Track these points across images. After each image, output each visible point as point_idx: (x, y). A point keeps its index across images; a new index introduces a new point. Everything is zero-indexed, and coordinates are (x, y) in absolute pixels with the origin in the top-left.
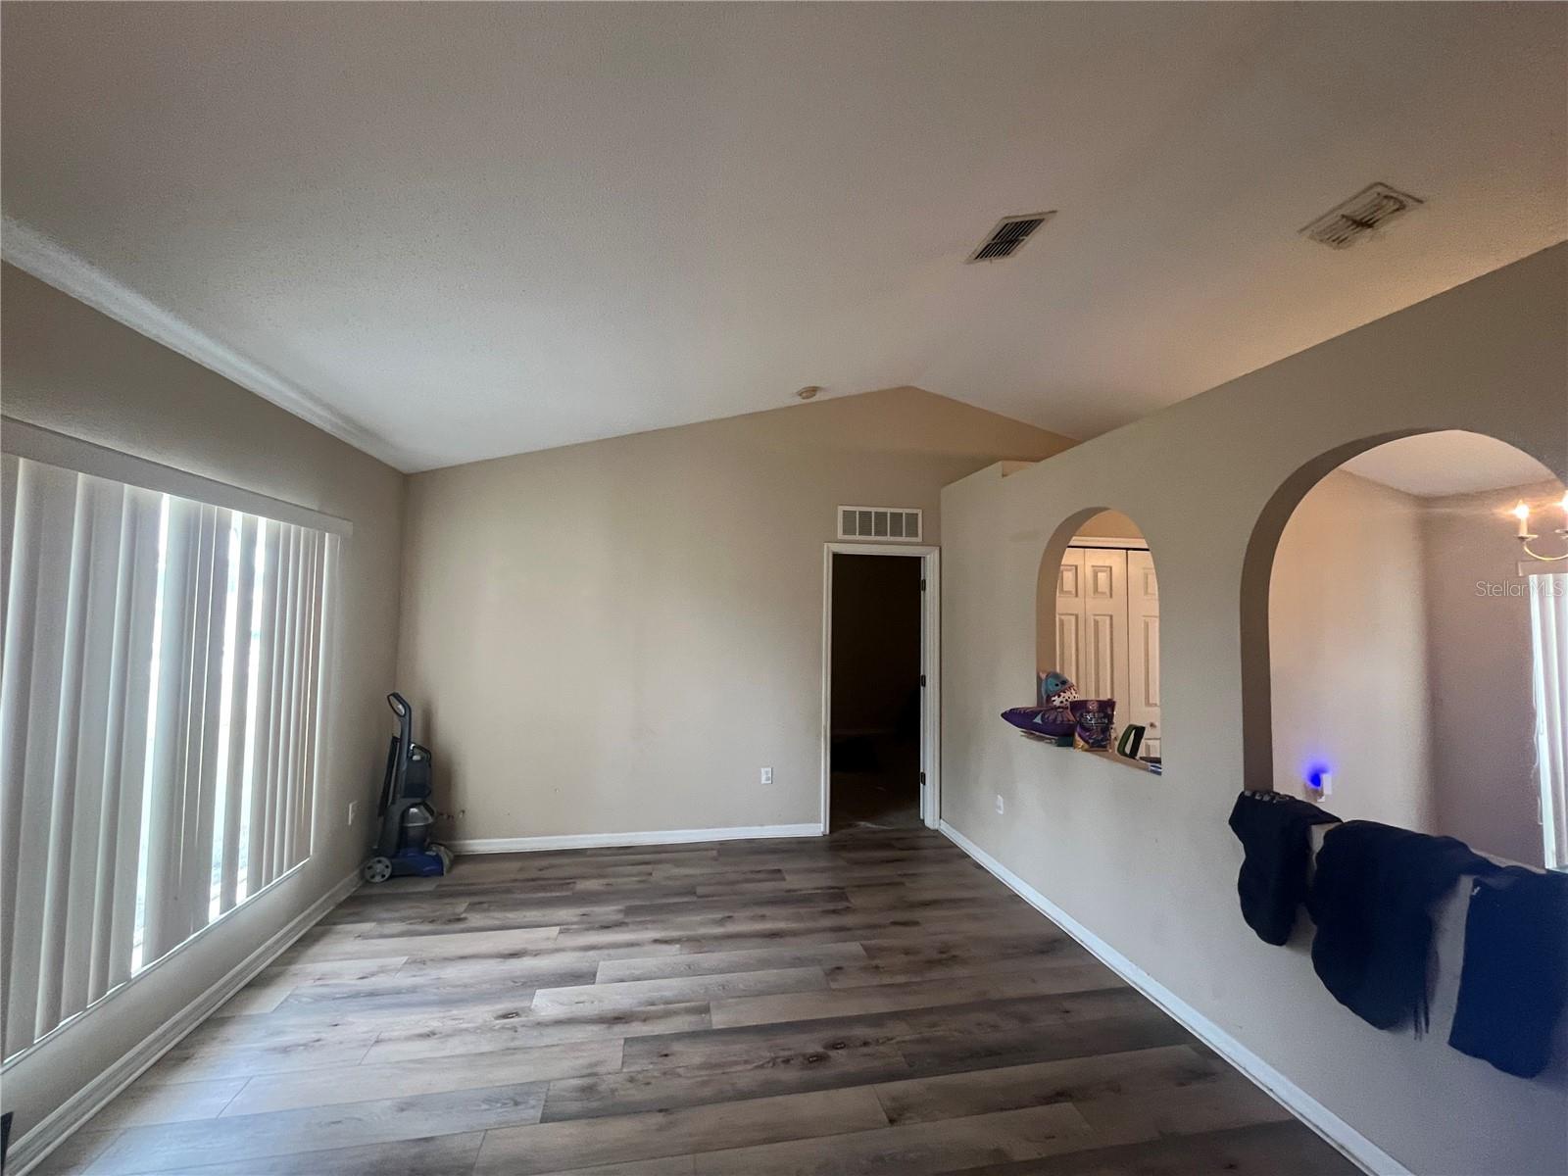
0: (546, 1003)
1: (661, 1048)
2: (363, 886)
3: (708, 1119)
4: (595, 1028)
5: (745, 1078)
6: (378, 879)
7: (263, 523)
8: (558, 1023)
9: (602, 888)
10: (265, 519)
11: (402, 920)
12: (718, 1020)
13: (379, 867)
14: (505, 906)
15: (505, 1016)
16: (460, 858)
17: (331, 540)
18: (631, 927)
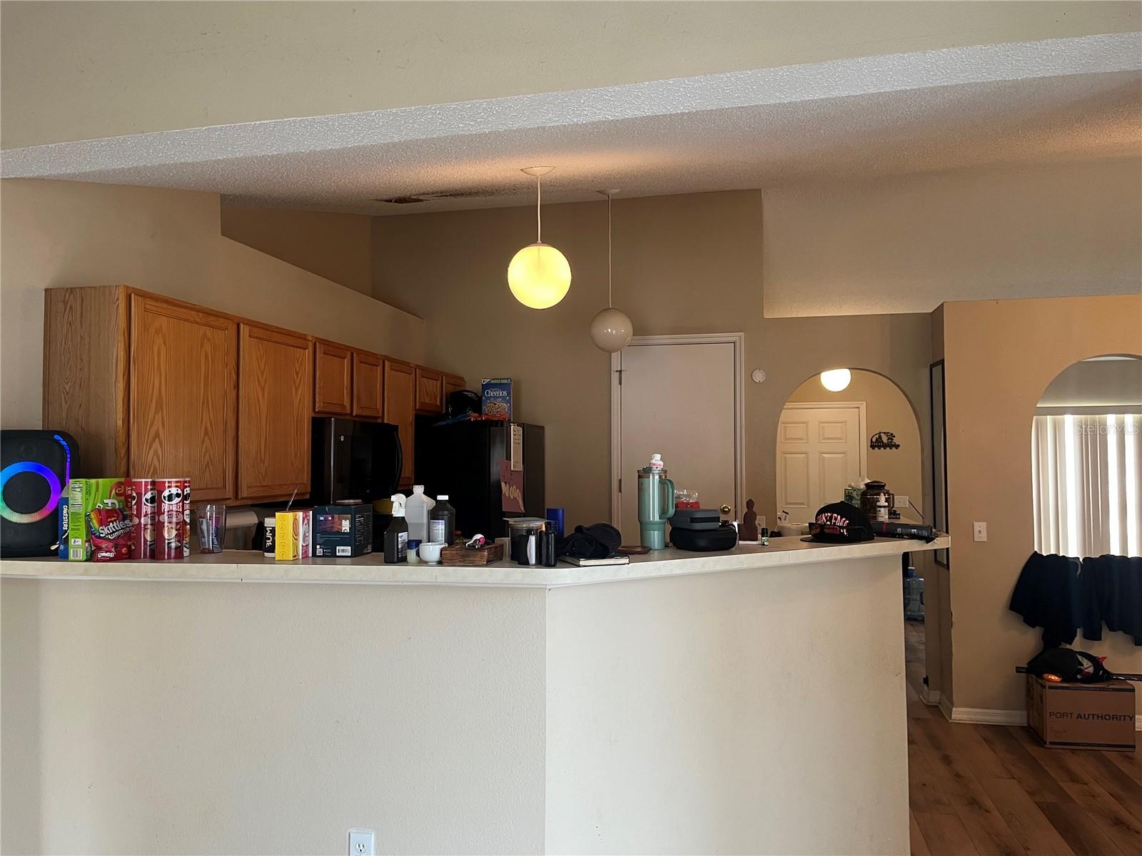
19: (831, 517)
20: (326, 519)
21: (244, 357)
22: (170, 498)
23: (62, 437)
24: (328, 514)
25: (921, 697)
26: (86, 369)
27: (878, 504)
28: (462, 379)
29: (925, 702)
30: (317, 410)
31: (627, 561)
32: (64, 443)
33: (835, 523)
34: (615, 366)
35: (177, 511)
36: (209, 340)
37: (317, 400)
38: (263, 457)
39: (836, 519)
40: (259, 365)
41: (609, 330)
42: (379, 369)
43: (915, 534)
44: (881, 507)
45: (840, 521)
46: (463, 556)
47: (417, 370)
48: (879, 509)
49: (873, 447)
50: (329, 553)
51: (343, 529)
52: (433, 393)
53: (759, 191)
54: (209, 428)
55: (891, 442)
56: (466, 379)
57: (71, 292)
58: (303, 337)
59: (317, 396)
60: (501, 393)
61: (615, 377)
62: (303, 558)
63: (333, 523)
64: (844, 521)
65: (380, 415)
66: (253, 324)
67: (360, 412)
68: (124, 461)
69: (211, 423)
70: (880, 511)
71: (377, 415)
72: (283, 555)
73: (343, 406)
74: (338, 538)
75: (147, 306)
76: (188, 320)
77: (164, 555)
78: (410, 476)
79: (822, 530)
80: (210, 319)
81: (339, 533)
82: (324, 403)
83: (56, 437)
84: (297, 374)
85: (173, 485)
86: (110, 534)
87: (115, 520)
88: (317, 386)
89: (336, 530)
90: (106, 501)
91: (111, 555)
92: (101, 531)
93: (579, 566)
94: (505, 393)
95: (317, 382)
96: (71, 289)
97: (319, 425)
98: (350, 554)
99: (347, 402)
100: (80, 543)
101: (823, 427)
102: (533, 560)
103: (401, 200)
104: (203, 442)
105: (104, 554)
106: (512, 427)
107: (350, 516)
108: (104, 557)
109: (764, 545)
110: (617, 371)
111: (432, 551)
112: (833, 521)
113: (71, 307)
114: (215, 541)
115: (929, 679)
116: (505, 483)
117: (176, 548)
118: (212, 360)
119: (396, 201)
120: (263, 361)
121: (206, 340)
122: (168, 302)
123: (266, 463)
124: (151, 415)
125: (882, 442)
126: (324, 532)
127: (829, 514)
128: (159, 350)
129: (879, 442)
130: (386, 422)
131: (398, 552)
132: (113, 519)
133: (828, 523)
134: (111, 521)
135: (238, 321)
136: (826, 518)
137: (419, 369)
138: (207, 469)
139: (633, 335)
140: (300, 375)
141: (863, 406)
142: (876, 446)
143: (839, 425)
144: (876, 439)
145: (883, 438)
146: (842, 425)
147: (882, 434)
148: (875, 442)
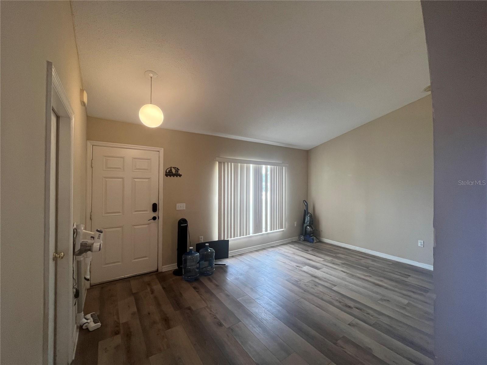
0: (306, 268)
1: (316, 285)
2: (299, 240)
3: (311, 297)
4: (309, 275)
5: (327, 298)
6: (301, 240)
7: (269, 167)
8: (305, 272)
9: (344, 257)
10: (269, 166)
11: (299, 247)
12: (335, 288)
13: (302, 237)
14: (318, 252)
15: (297, 266)
16: (320, 242)
17: (285, 168)
18: (340, 266)
49: (167, 175)
55: (177, 173)
101: (135, 161)
125: (172, 173)
141: (162, 151)
142: (168, 175)
143: (147, 161)
144: (169, 171)
145: (172, 171)
146: (148, 161)
147: (172, 168)
148: (169, 172)
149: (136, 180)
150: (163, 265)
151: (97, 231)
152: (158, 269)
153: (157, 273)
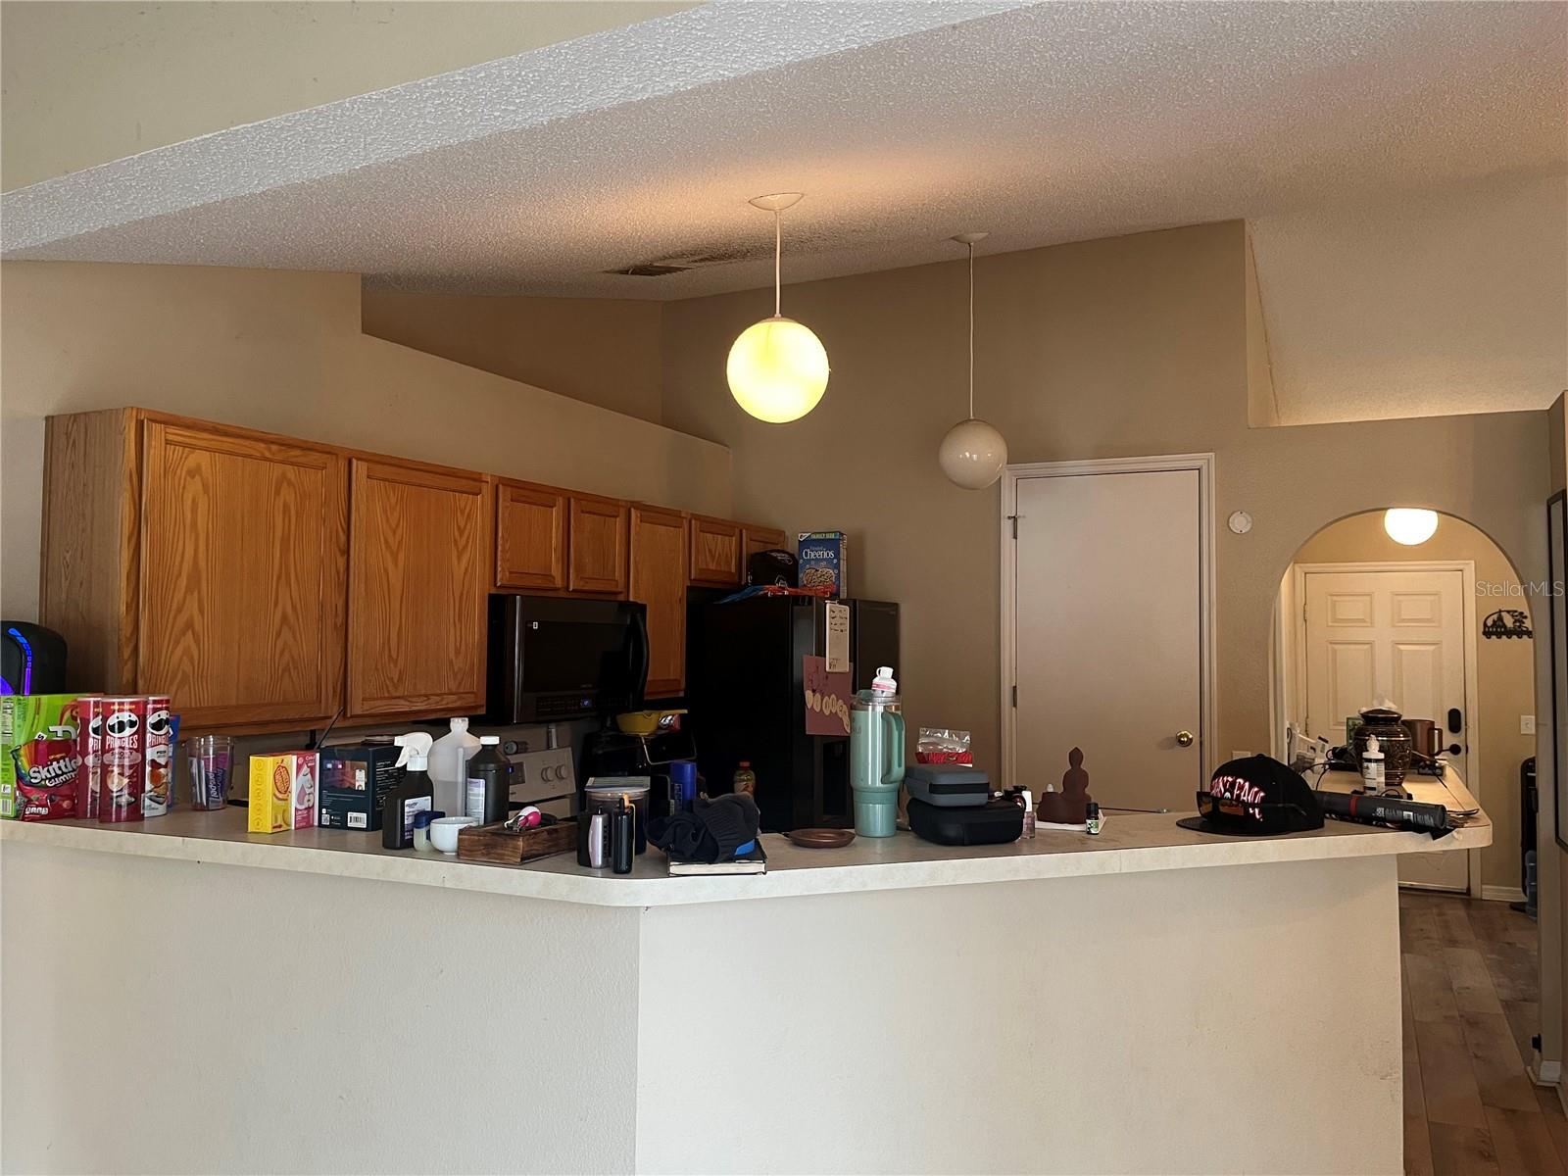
19: (1233, 784)
20: (335, 767)
21: (358, 509)
22: (121, 726)
23: (19, 631)
24: (338, 759)
25: (1529, 1068)
26: (89, 529)
27: (1366, 755)
28: (781, 533)
29: (1534, 1080)
30: (498, 584)
31: (762, 867)
32: (23, 640)
33: (1239, 796)
34: (1007, 509)
35: (130, 749)
36: (290, 483)
37: (499, 569)
38: (394, 656)
39: (1241, 788)
40: (388, 520)
41: (968, 455)
42: (619, 522)
43: (1409, 820)
44: (1370, 760)
45: (1250, 794)
46: (486, 846)
47: (693, 522)
48: (1365, 764)
49: (1487, 634)
50: (338, 821)
51: (357, 784)
52: (720, 557)
53: (1241, 222)
54: (289, 612)
55: (1520, 627)
56: (787, 533)
57: (75, 421)
58: (476, 478)
59: (499, 563)
60: (825, 554)
61: (1007, 527)
62: (296, 829)
63: (343, 774)
64: (1256, 793)
65: (621, 587)
66: (371, 459)
67: (581, 586)
68: (129, 665)
69: (294, 608)
70: (1367, 768)
71: (614, 589)
72: (258, 824)
73: (549, 577)
74: (348, 798)
75: (170, 437)
76: (250, 456)
77: (111, 815)
78: (678, 678)
79: (1215, 808)
80: (292, 453)
81: (352, 790)
82: (510, 573)
83: (13, 631)
84: (461, 532)
85: (127, 707)
86: (50, 779)
87: (62, 758)
88: (500, 548)
89: (347, 785)
90: (51, 729)
91: (44, 811)
92: (33, 775)
93: (668, 875)
94: (831, 553)
95: (500, 541)
96: (75, 415)
97: (498, 606)
98: (365, 826)
99: (556, 571)
100: (9, 791)
101: (1400, 601)
102: (598, 859)
103: (643, 270)
104: (279, 634)
105: (34, 810)
106: (828, 606)
107: (366, 763)
108: (33, 814)
109: (1089, 833)
110: (1009, 518)
111: (445, 834)
112: (1236, 792)
113: (74, 442)
114: (213, 791)
115: (1543, 1040)
116: (814, 691)
117: (129, 804)
118: (297, 513)
119: (634, 273)
120: (396, 514)
121: (285, 484)
122: (215, 430)
123: (401, 662)
124: (179, 597)
125: (1505, 626)
126: (332, 788)
127: (1230, 779)
128: (194, 501)
129: (1499, 626)
130: (631, 599)
131: (403, 832)
132: (58, 756)
133: (1228, 795)
134: (54, 760)
135: (350, 456)
136: (1224, 785)
137: (696, 519)
138: (287, 674)
139: (1008, 463)
140: (467, 532)
141: (1470, 568)
142: (1493, 633)
143: (1428, 598)
144: (1494, 621)
145: (1505, 621)
146: (1432, 598)
147: (1503, 614)
148: (1492, 626)
149: (1402, 647)
150: (1482, 883)
151: (1320, 738)
152: (1469, 889)
153: (1466, 897)
